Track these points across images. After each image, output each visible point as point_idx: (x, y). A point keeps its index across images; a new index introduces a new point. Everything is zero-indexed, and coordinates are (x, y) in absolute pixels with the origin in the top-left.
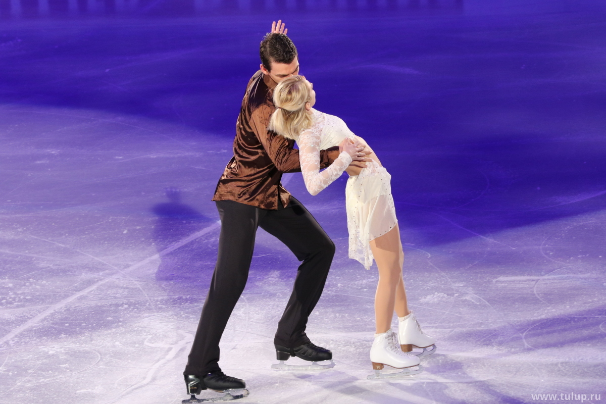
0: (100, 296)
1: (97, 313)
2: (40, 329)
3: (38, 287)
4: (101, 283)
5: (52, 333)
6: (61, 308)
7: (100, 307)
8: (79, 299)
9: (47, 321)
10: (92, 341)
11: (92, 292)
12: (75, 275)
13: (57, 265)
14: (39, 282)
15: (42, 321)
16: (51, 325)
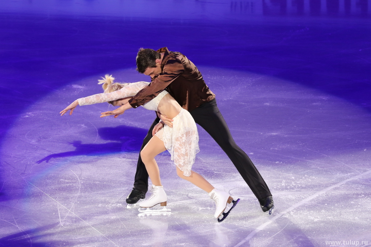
0: (347, 188)
1: (345, 198)
2: (309, 206)
3: (310, 180)
4: (348, 180)
5: (317, 209)
6: (323, 194)
7: (347, 195)
8: (334, 189)
9: (314, 201)
10: (341, 215)
11: (343, 185)
12: (333, 174)
13: (322, 167)
14: (311, 177)
15: (311, 201)
16: (316, 204)
